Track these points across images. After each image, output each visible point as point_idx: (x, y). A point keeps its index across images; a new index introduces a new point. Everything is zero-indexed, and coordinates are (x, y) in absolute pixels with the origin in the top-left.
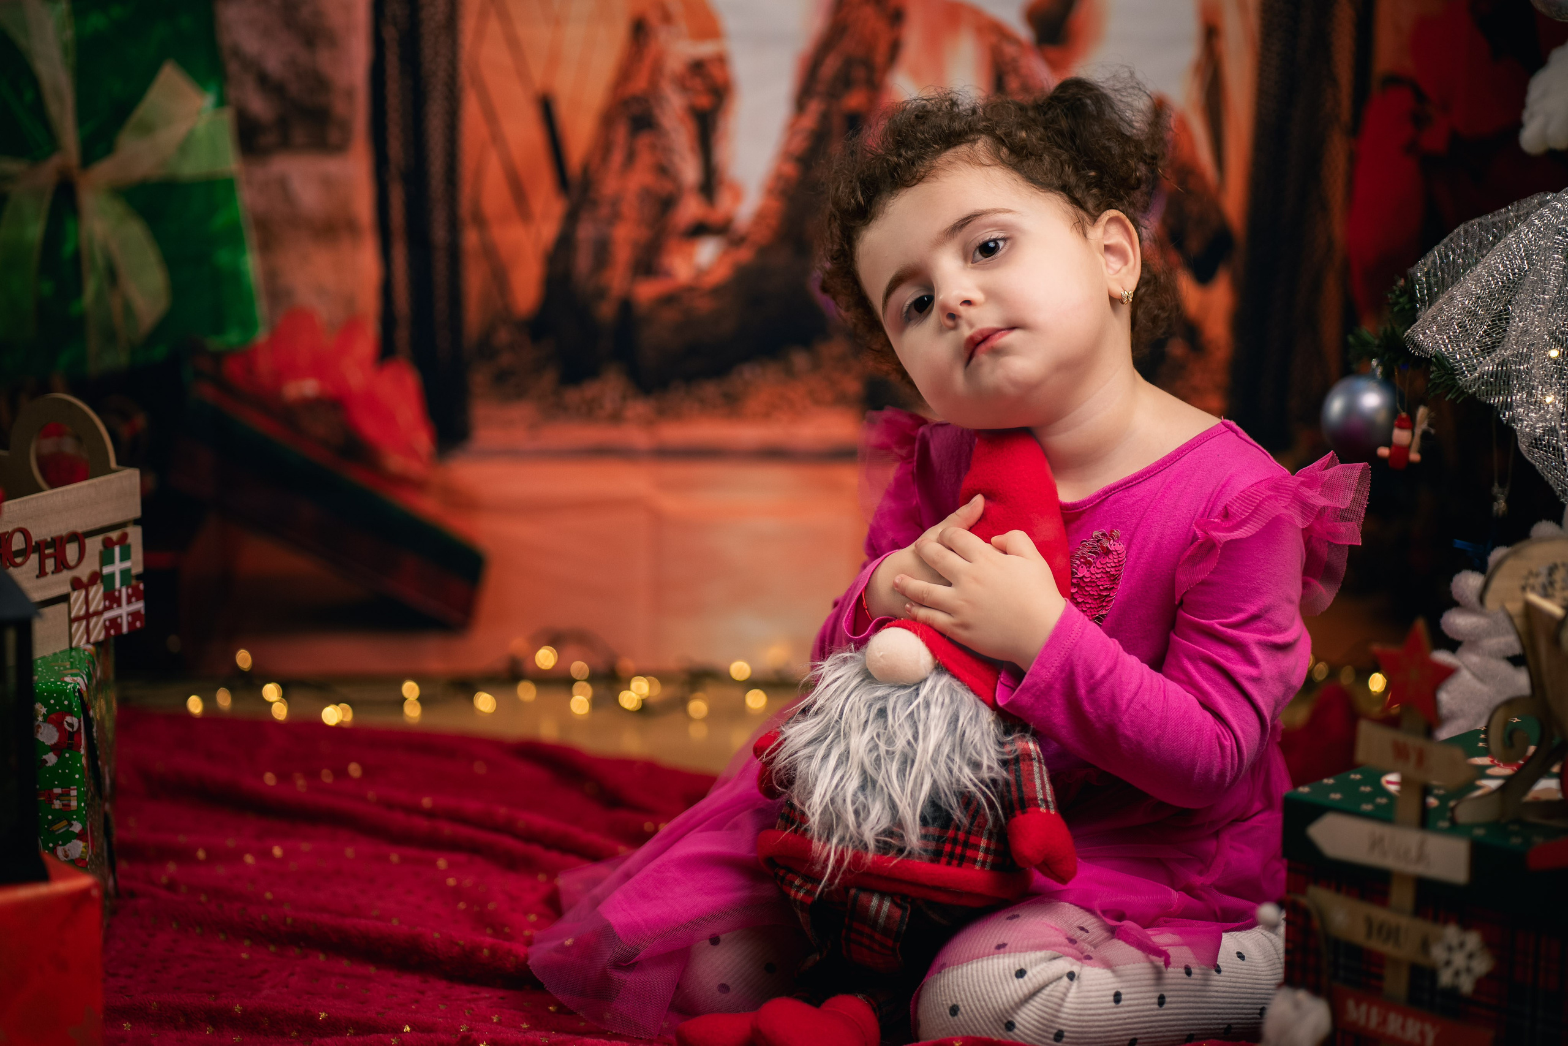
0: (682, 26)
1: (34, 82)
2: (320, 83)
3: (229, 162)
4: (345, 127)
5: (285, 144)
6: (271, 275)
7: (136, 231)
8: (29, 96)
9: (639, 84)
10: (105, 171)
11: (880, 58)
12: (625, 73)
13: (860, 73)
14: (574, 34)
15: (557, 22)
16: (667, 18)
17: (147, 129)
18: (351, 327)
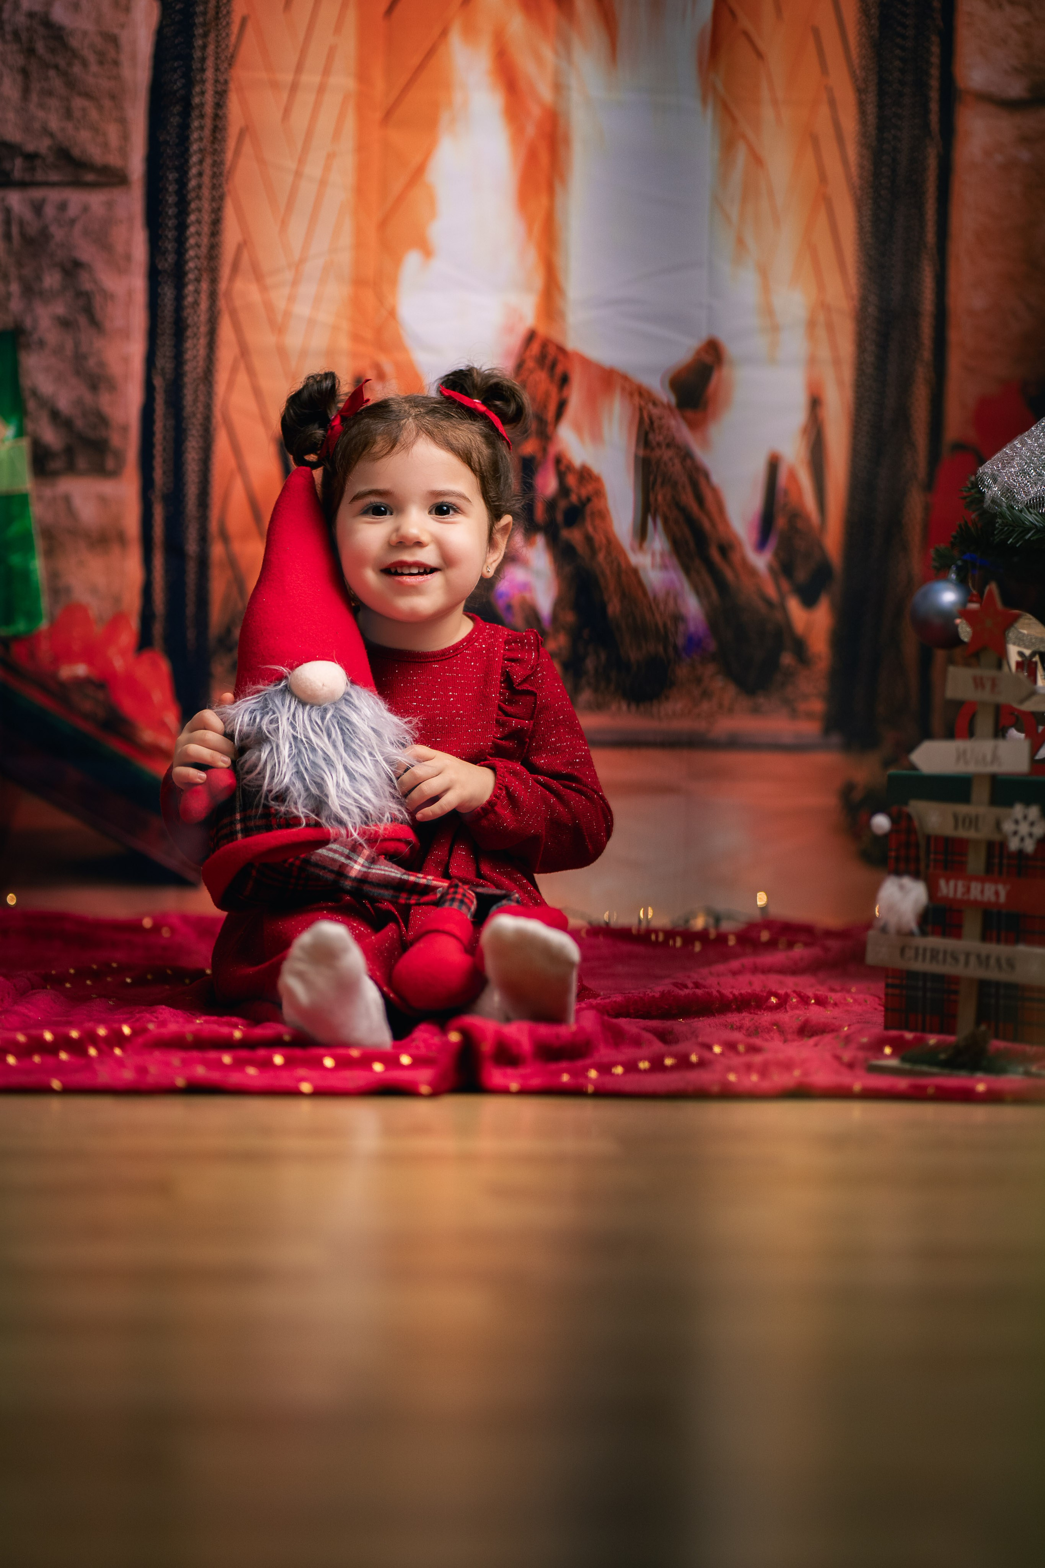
0: (393, 382)
2: (102, 420)
3: (25, 482)
4: (119, 457)
5: (71, 469)
6: (54, 575)
11: (551, 414)
13: (533, 426)
16: (382, 377)
18: (117, 621)
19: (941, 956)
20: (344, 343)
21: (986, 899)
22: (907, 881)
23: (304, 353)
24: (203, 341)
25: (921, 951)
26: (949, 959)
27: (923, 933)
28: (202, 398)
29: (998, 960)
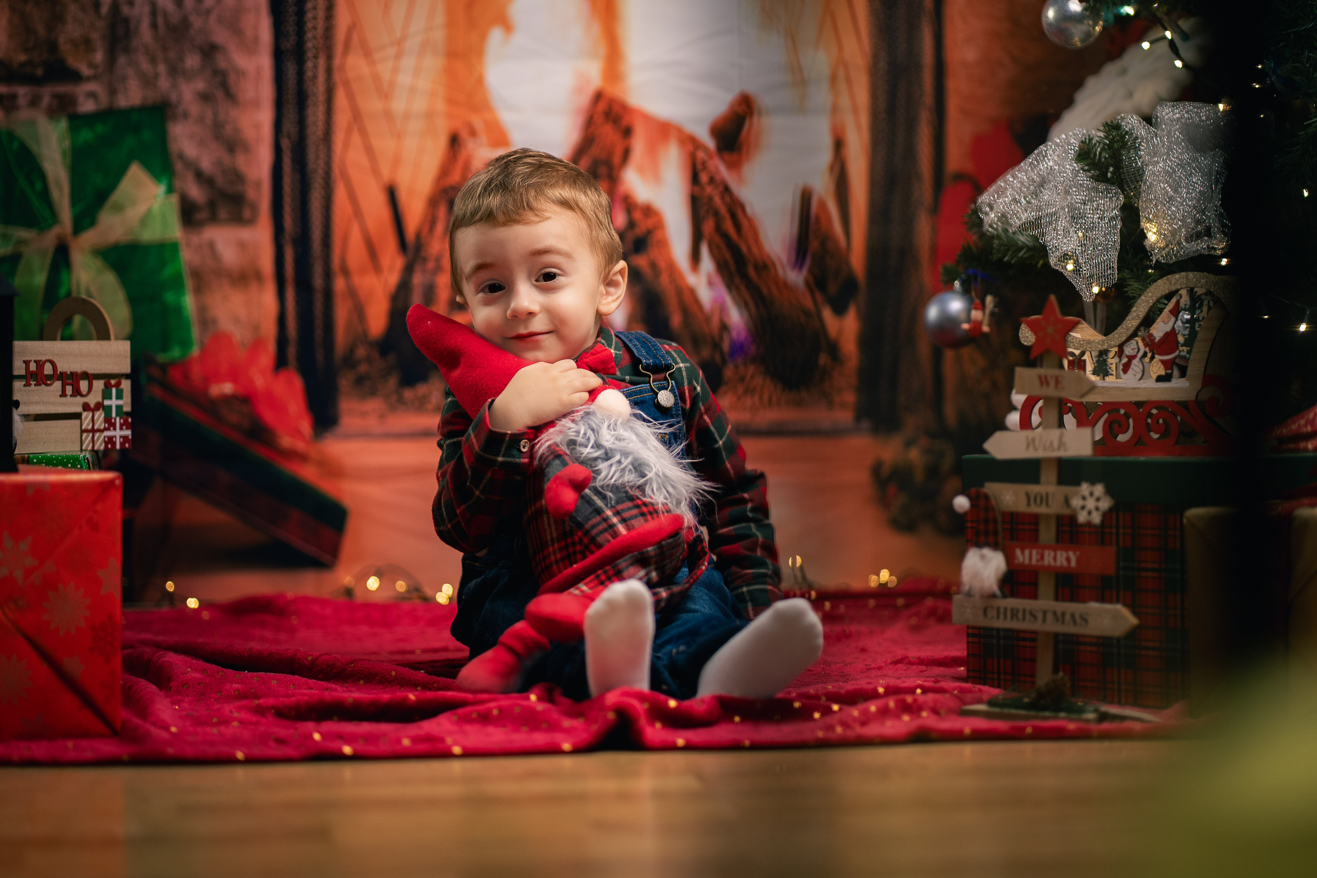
0: (483, 138)
1: (43, 176)
2: (238, 177)
3: (175, 231)
4: (254, 208)
5: (214, 219)
6: (202, 310)
7: (110, 278)
8: (38, 186)
9: (455, 177)
10: (89, 237)
11: (617, 159)
12: (444, 171)
13: (603, 170)
14: (410, 145)
15: (399, 136)
16: (473, 133)
17: (119, 208)
18: (257, 345)
19: (1020, 615)
20: (440, 106)
21: (1058, 564)
22: (987, 552)
23: (407, 116)
24: (321, 109)
25: (1002, 611)
26: (1028, 616)
27: (1004, 596)
28: (322, 155)
29: (1073, 616)
